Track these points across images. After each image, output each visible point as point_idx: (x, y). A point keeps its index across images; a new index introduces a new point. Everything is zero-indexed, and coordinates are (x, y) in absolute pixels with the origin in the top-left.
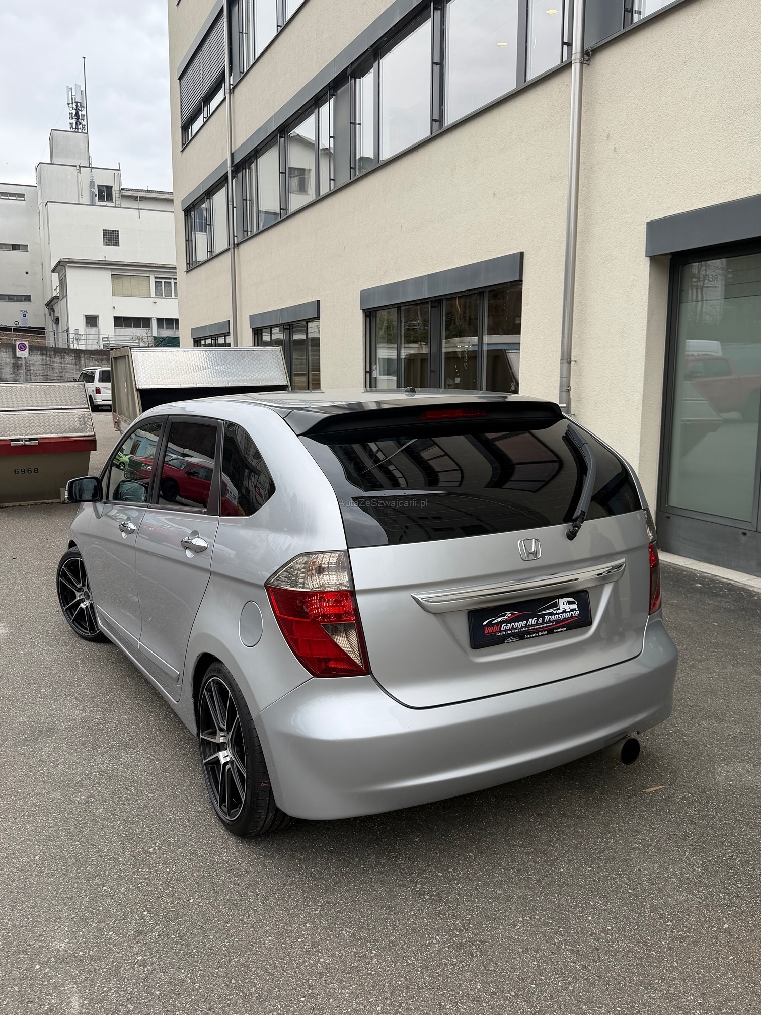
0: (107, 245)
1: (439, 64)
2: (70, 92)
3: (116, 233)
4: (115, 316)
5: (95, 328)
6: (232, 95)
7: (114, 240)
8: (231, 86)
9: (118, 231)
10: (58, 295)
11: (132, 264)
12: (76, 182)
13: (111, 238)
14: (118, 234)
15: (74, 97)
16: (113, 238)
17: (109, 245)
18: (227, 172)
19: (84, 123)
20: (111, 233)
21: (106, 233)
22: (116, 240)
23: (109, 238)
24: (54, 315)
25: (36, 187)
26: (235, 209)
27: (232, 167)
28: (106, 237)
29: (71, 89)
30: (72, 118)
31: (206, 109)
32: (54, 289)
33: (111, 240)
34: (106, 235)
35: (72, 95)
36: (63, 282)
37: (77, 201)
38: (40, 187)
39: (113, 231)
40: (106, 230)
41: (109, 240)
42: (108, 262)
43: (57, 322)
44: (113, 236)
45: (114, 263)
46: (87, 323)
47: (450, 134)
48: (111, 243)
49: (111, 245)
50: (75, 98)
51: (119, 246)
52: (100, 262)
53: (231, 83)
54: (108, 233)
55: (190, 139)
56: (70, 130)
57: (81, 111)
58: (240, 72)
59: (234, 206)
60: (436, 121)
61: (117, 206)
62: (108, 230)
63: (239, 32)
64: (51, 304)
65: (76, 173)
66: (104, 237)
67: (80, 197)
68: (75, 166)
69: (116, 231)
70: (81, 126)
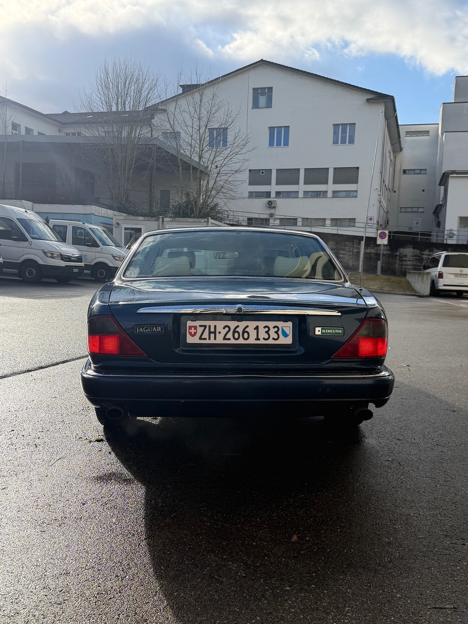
10: (442, 203)
36: (446, 192)
43: (439, 225)
46: (461, 223)
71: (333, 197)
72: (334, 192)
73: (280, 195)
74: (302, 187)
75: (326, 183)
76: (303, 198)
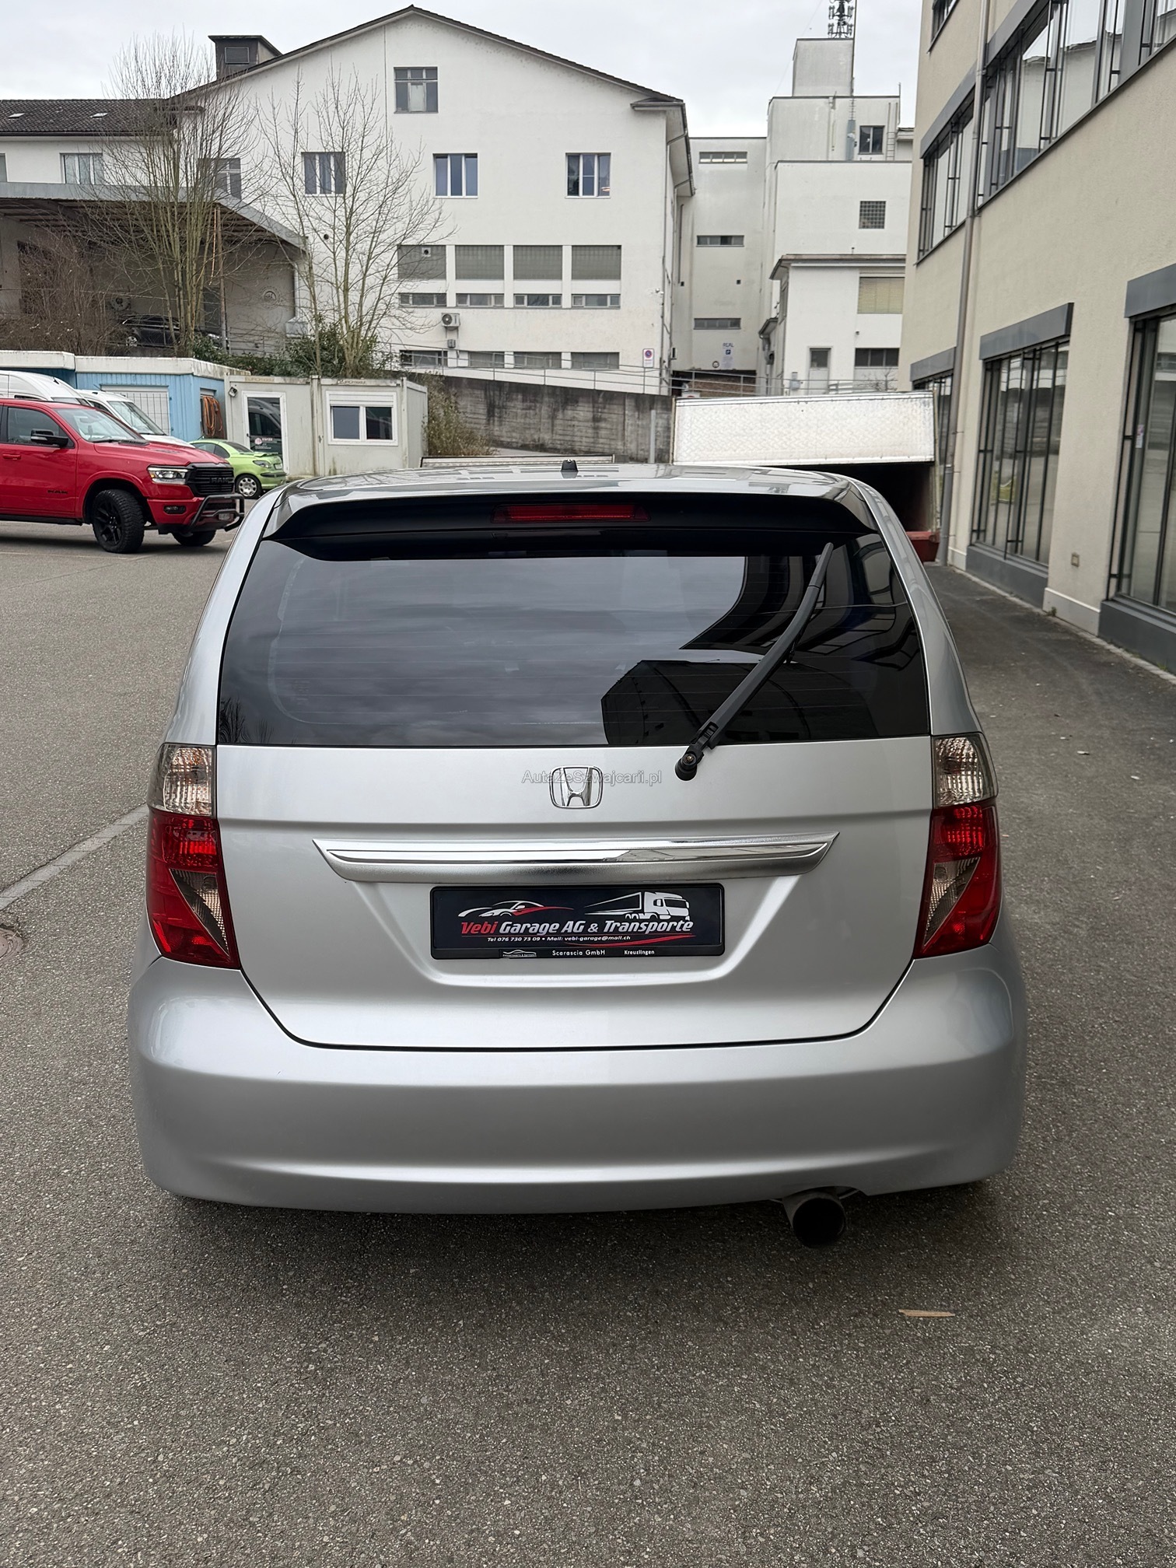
0: (864, 227)
3: (881, 206)
4: (858, 347)
5: (824, 369)
7: (875, 219)
9: (886, 202)
10: (777, 316)
11: (895, 257)
12: (826, 125)
13: (872, 215)
14: (885, 206)
16: (876, 214)
17: (868, 227)
19: (850, 21)
20: (873, 207)
21: (865, 207)
22: (880, 219)
23: (868, 215)
24: (768, 349)
25: (766, 138)
27: (983, 69)
28: (864, 215)
30: (834, 16)
32: (772, 307)
33: (871, 219)
34: (865, 211)
36: (784, 295)
37: (824, 155)
38: (771, 137)
39: (877, 202)
40: (866, 202)
41: (868, 220)
42: (856, 257)
43: (772, 360)
44: (876, 211)
46: (813, 360)
48: (872, 223)
49: (872, 227)
51: (883, 227)
54: (869, 207)
56: (827, 37)
61: (888, 159)
62: (869, 202)
64: (766, 332)
65: (827, 110)
66: (861, 215)
67: (831, 149)
68: (827, 97)
69: (881, 202)
70: (845, 27)
71: (573, 308)
72: (576, 297)
73: (465, 302)
74: (509, 286)
75: (558, 276)
76: (514, 308)
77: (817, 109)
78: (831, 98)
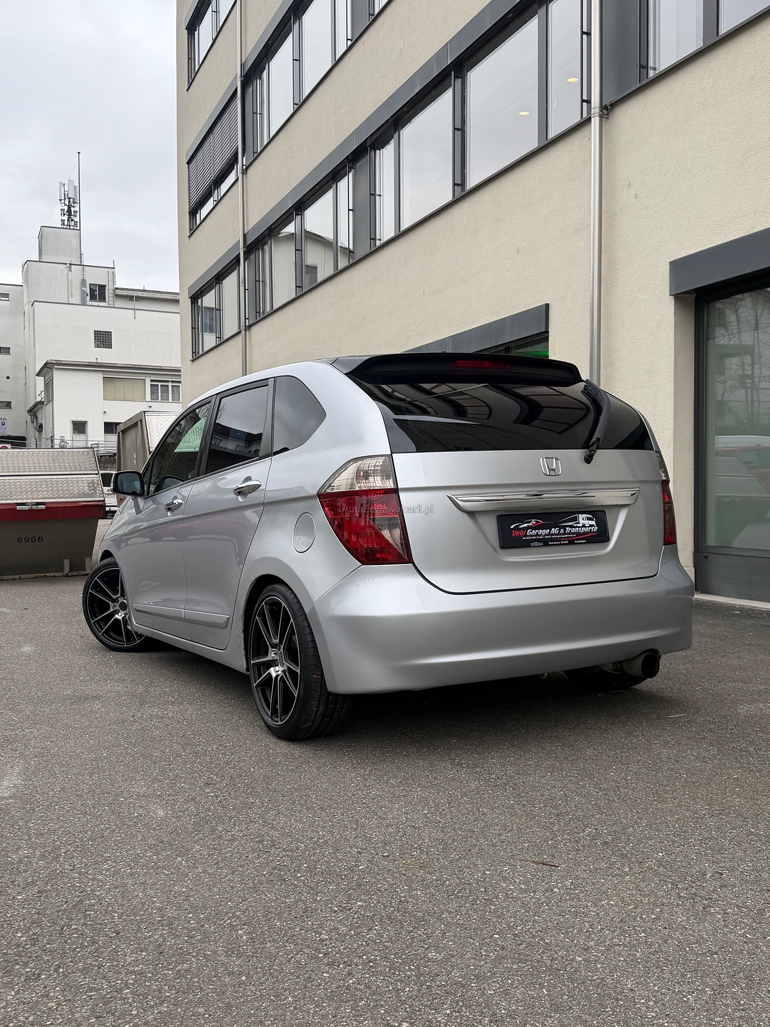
0: (98, 347)
1: (460, 130)
2: (63, 188)
3: (108, 335)
4: (106, 421)
5: (83, 435)
6: (245, 175)
7: (106, 342)
8: (244, 167)
9: (111, 332)
10: (43, 400)
11: (127, 366)
12: (66, 281)
13: (103, 339)
14: (111, 335)
15: (66, 193)
16: (106, 340)
17: (101, 347)
18: (239, 254)
19: (77, 219)
20: (103, 334)
21: (98, 334)
22: (108, 342)
23: (100, 339)
24: (37, 422)
25: (22, 286)
26: (247, 291)
27: (244, 248)
28: (98, 339)
29: (64, 185)
30: (64, 215)
31: (216, 192)
32: (38, 394)
33: (103, 342)
34: (98, 337)
35: (65, 191)
36: (49, 386)
37: (67, 299)
38: (26, 285)
39: (105, 332)
40: (98, 331)
41: (100, 342)
42: (100, 364)
43: (41, 429)
44: (106, 337)
45: (106, 365)
46: (74, 429)
47: (472, 196)
48: (103, 344)
49: (103, 347)
50: (68, 194)
51: (111, 348)
52: (91, 364)
53: (244, 164)
54: (100, 334)
55: (198, 224)
56: (61, 226)
57: (74, 207)
58: (254, 152)
59: (247, 288)
60: (458, 185)
61: (110, 306)
62: (100, 331)
63: (253, 113)
64: (33, 411)
65: (66, 272)
66: (95, 339)
67: (70, 296)
68: (66, 264)
69: (108, 332)
70: (73, 222)
77: (59, 271)
78: (68, 265)
